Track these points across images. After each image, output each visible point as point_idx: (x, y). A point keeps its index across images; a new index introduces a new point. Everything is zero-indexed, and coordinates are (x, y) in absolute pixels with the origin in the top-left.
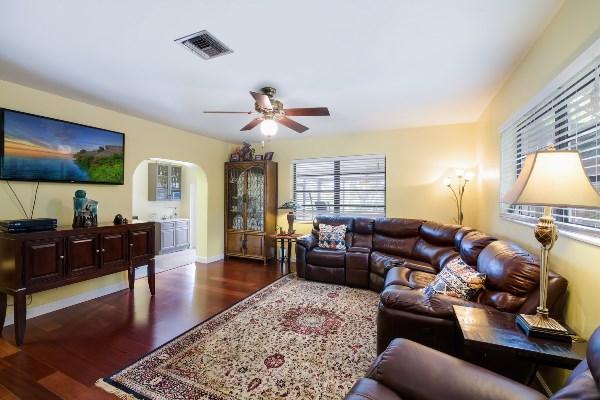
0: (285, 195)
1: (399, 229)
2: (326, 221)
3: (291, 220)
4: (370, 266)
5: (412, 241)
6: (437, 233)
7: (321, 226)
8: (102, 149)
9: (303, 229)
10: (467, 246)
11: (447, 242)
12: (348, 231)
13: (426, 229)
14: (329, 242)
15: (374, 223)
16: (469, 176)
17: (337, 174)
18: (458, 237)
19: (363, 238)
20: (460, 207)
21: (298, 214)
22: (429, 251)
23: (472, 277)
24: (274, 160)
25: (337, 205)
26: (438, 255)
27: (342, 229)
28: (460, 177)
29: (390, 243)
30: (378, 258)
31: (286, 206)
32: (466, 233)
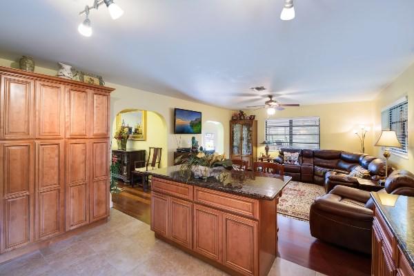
0: (261, 136)
1: (329, 155)
2: (288, 151)
3: (267, 149)
4: (314, 173)
5: (336, 161)
6: (350, 157)
7: (284, 153)
8: (196, 120)
9: (274, 154)
10: (364, 162)
11: (355, 161)
12: (300, 156)
13: (344, 156)
14: (290, 161)
15: (313, 152)
16: (368, 129)
17: (291, 126)
18: (361, 159)
19: (308, 159)
20: (363, 144)
21: (270, 147)
22: (346, 166)
23: (365, 171)
24: (255, 119)
25: (291, 142)
26: (351, 167)
27: (297, 154)
28: (363, 129)
29: (324, 162)
30: (319, 169)
31: (264, 143)
32: (365, 156)
